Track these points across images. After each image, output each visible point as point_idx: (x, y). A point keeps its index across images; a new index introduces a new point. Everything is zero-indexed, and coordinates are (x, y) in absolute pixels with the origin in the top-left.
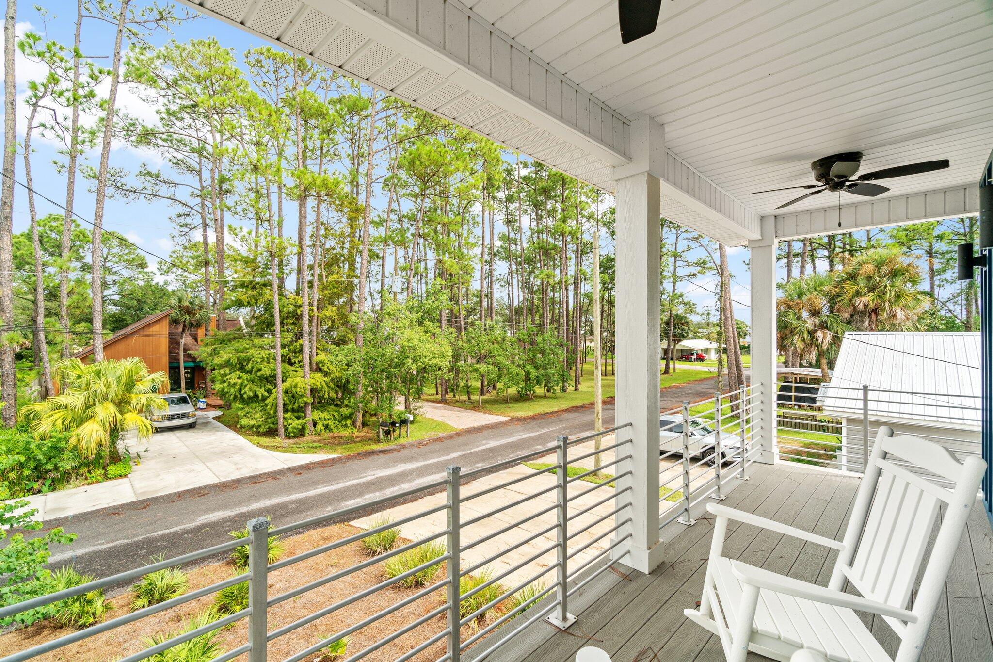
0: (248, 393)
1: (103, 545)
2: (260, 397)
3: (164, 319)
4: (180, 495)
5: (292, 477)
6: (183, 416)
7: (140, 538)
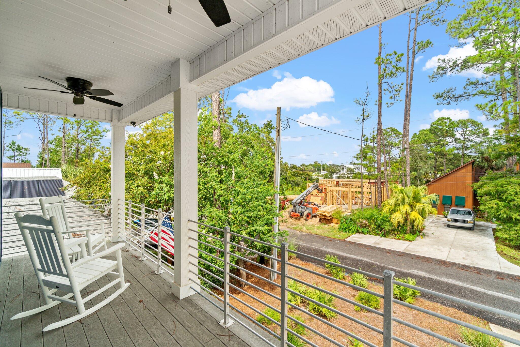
0: (502, 215)
1: (371, 261)
2: (514, 219)
3: (469, 165)
4: (418, 257)
5: (493, 278)
6: (464, 221)
7: (383, 265)
